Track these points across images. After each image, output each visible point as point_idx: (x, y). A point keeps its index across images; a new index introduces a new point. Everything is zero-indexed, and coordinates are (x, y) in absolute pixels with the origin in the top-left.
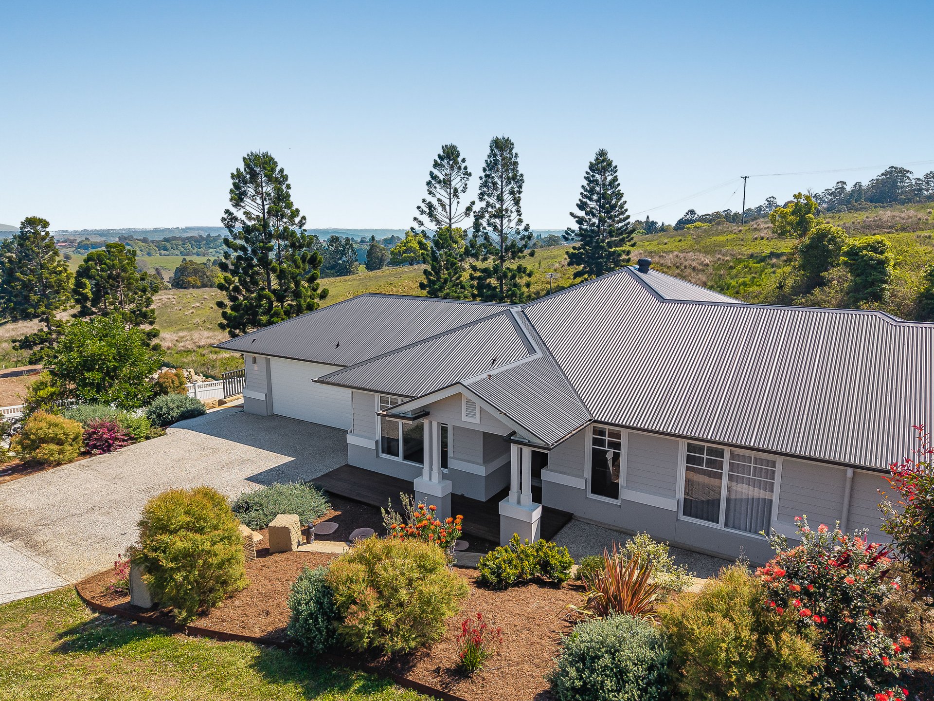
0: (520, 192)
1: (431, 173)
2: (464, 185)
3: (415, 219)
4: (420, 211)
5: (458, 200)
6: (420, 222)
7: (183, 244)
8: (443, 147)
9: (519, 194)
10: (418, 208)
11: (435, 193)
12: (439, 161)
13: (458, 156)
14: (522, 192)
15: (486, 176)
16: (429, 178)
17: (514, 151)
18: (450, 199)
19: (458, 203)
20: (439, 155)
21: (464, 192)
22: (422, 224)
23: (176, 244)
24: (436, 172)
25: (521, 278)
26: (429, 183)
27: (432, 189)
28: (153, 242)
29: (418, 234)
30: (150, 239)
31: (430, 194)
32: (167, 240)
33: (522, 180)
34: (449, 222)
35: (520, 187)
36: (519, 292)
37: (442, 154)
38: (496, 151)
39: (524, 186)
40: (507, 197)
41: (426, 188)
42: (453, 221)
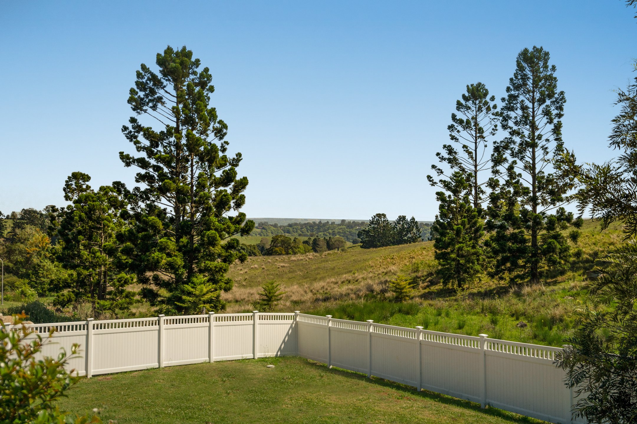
0: (560, 116)
1: (454, 117)
2: (493, 127)
3: (433, 167)
4: (440, 158)
5: (486, 143)
6: (439, 169)
7: (301, 229)
8: (468, 86)
9: (559, 118)
10: (438, 154)
11: (458, 137)
12: (463, 102)
13: (486, 94)
14: (563, 115)
15: (511, 96)
16: (451, 122)
17: (550, 64)
18: (476, 143)
19: (486, 146)
20: (464, 97)
21: (494, 134)
22: (442, 172)
23: (296, 229)
24: (460, 115)
25: (564, 228)
26: (451, 127)
27: (455, 133)
28: (280, 227)
29: (435, 183)
30: (279, 225)
31: (452, 139)
32: (290, 225)
33: (563, 99)
34: (474, 169)
35: (560, 108)
36: (558, 246)
37: (467, 94)
38: (525, 65)
39: (565, 106)
40: (541, 121)
41: (448, 132)
42: (478, 168)
